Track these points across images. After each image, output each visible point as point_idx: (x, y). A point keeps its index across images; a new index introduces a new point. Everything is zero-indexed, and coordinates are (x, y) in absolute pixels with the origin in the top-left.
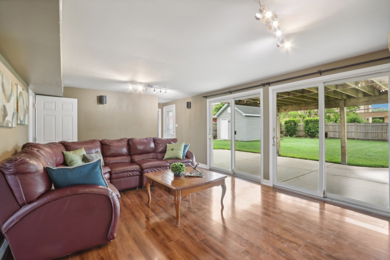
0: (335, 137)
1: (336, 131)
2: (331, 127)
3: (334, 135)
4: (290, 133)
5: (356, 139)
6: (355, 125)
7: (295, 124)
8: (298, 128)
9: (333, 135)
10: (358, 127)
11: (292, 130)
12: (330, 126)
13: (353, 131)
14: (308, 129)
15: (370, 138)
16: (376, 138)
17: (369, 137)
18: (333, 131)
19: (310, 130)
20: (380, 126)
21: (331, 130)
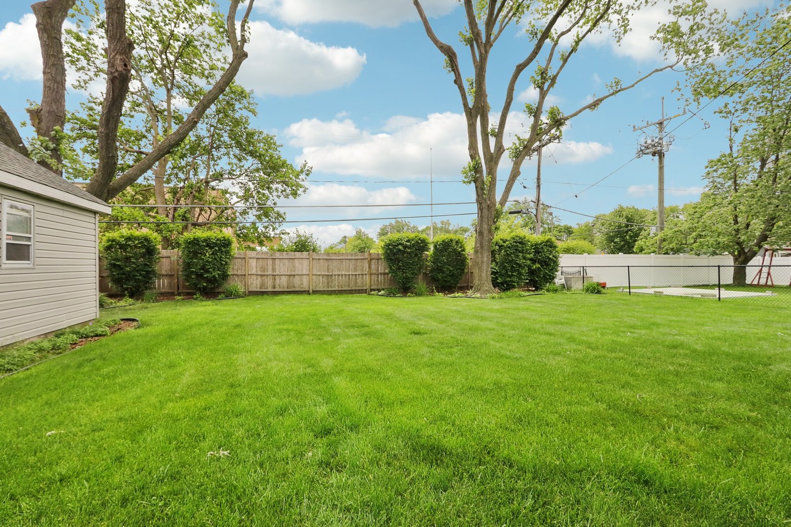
0: (265, 290)
1: (266, 273)
2: (253, 263)
3: (262, 286)
4: (129, 285)
5: (311, 291)
6: (308, 257)
7: (149, 250)
8: (156, 268)
9: (258, 286)
10: (315, 261)
11: (141, 275)
12: (251, 260)
13: (305, 272)
14: (201, 269)
15: (337, 288)
16: (347, 288)
17: (335, 284)
18: (259, 273)
19: (207, 271)
20: (353, 261)
21: (254, 272)
